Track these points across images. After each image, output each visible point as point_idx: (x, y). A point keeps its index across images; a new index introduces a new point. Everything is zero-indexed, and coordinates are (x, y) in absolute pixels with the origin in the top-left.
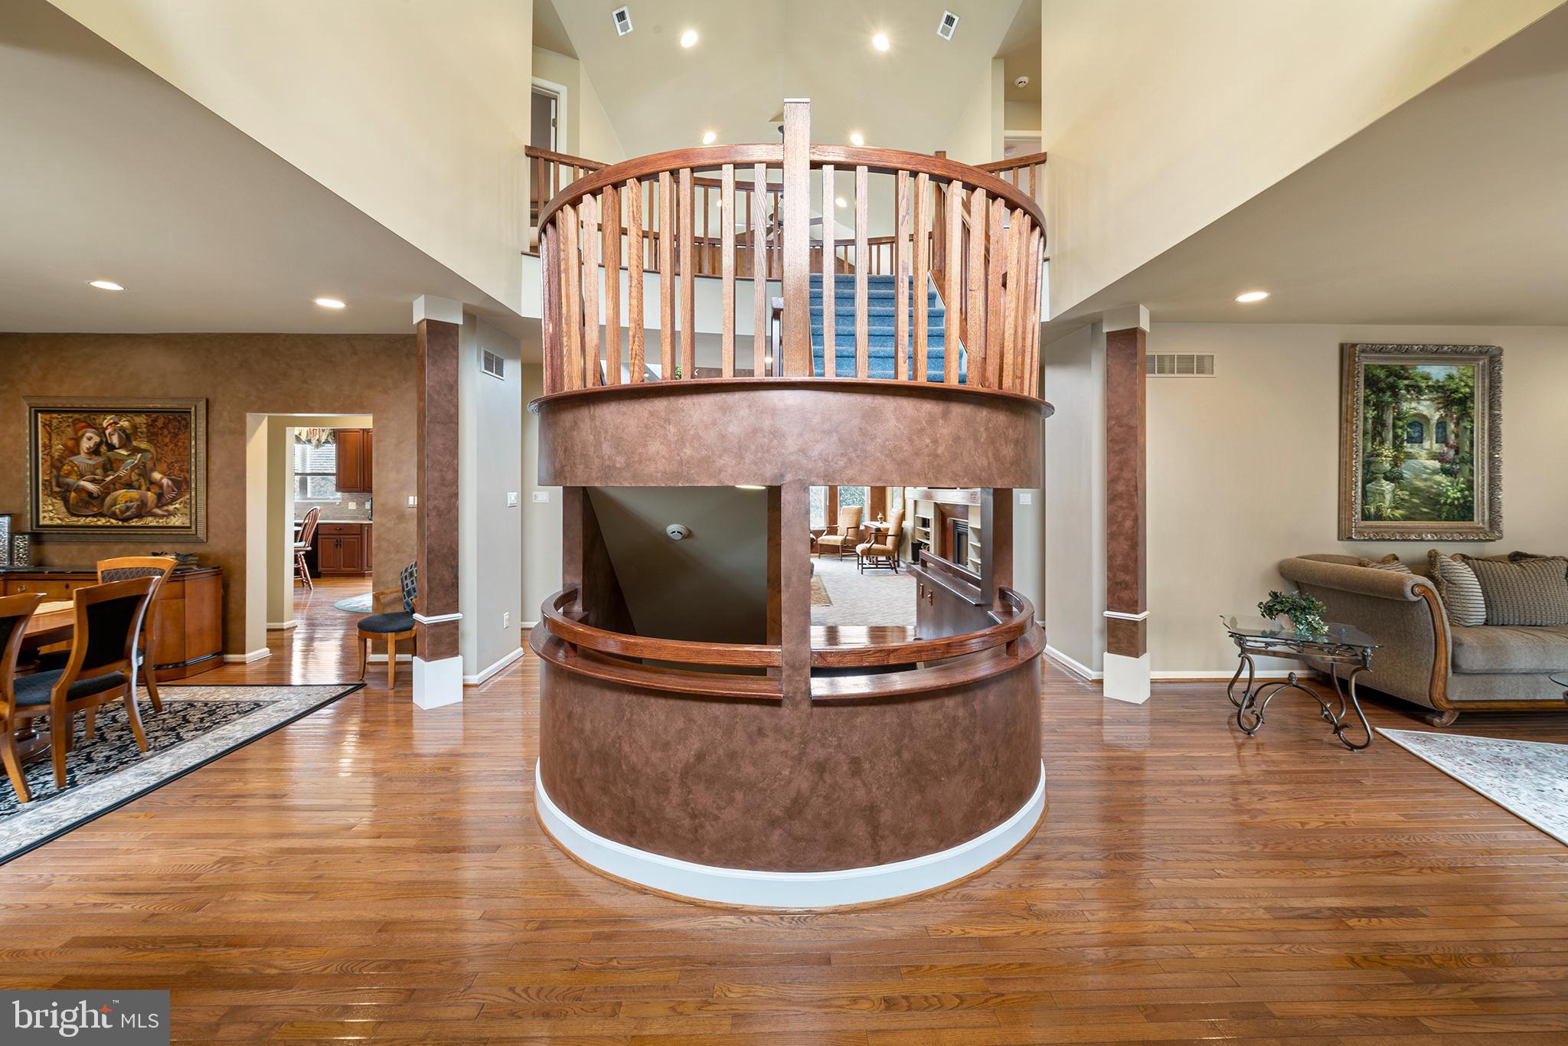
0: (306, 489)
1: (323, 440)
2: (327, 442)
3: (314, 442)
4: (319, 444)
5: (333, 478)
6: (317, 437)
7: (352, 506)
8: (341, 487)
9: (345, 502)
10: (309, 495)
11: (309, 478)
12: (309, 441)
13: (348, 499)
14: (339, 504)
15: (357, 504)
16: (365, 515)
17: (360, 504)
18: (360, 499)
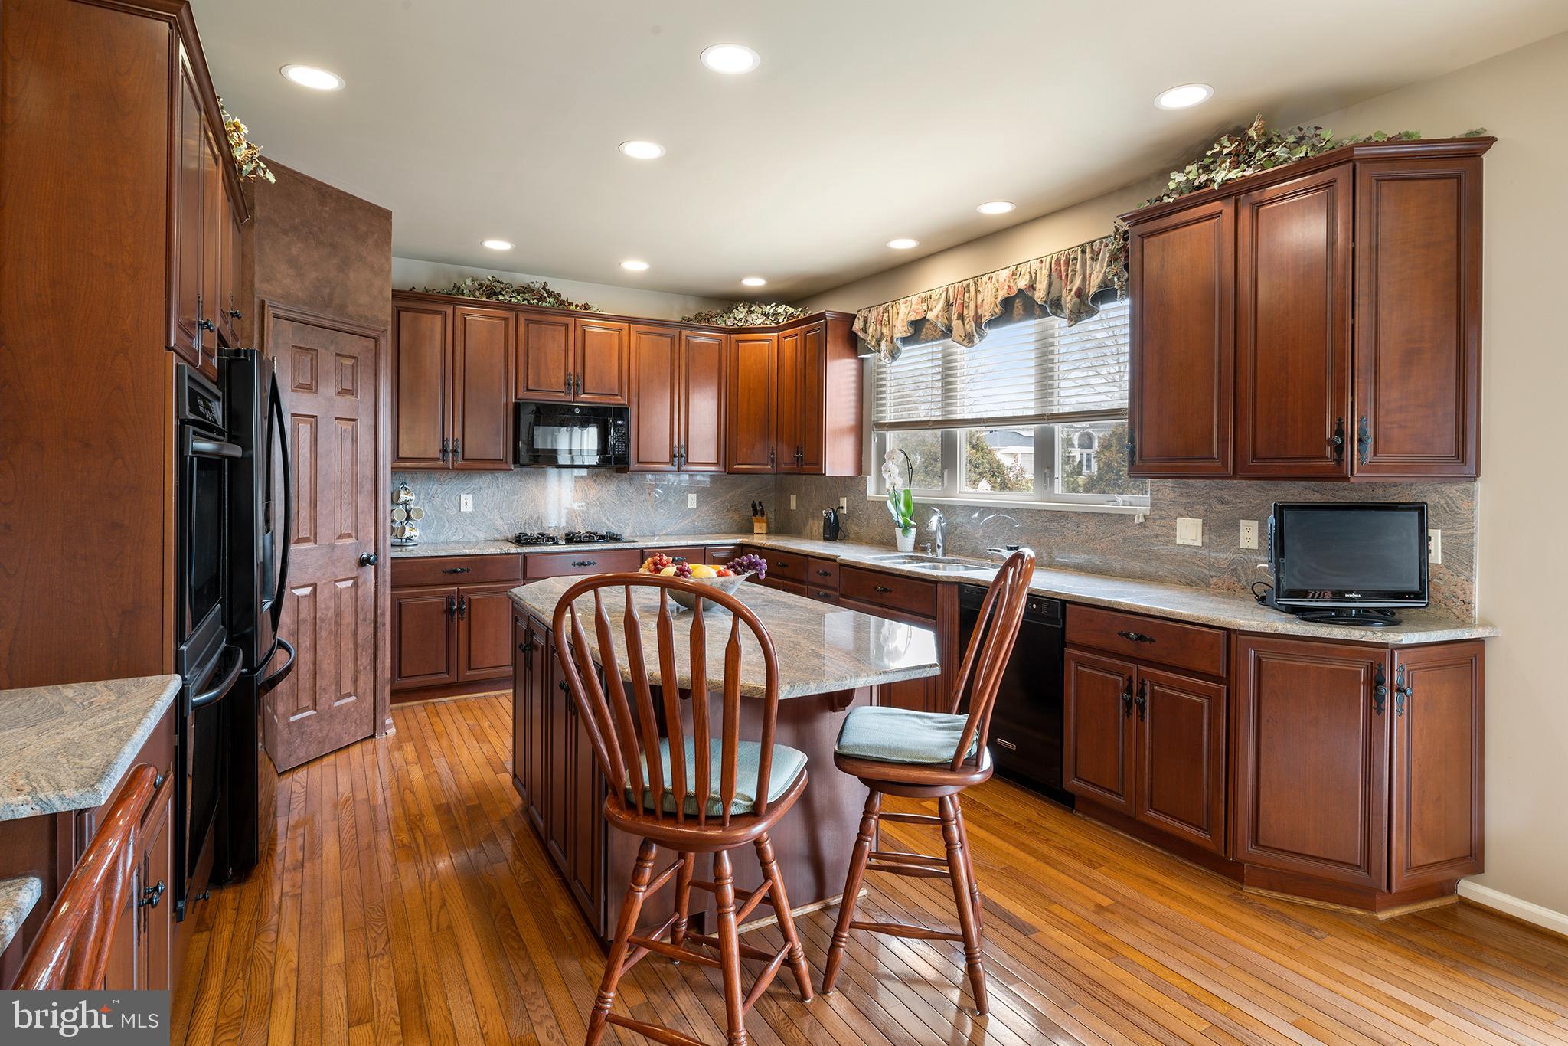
0: (1052, 465)
1: (1095, 284)
2: (1105, 293)
3: (1069, 302)
4: (1083, 307)
6: (1077, 282)
7: (1189, 532)
8: (1146, 460)
9: (1162, 517)
10: (1059, 486)
11: (1060, 430)
12: (1057, 305)
13: (1174, 502)
14: (1142, 520)
15: (1208, 527)
16: (1238, 577)
17: (1220, 528)
18: (1219, 507)
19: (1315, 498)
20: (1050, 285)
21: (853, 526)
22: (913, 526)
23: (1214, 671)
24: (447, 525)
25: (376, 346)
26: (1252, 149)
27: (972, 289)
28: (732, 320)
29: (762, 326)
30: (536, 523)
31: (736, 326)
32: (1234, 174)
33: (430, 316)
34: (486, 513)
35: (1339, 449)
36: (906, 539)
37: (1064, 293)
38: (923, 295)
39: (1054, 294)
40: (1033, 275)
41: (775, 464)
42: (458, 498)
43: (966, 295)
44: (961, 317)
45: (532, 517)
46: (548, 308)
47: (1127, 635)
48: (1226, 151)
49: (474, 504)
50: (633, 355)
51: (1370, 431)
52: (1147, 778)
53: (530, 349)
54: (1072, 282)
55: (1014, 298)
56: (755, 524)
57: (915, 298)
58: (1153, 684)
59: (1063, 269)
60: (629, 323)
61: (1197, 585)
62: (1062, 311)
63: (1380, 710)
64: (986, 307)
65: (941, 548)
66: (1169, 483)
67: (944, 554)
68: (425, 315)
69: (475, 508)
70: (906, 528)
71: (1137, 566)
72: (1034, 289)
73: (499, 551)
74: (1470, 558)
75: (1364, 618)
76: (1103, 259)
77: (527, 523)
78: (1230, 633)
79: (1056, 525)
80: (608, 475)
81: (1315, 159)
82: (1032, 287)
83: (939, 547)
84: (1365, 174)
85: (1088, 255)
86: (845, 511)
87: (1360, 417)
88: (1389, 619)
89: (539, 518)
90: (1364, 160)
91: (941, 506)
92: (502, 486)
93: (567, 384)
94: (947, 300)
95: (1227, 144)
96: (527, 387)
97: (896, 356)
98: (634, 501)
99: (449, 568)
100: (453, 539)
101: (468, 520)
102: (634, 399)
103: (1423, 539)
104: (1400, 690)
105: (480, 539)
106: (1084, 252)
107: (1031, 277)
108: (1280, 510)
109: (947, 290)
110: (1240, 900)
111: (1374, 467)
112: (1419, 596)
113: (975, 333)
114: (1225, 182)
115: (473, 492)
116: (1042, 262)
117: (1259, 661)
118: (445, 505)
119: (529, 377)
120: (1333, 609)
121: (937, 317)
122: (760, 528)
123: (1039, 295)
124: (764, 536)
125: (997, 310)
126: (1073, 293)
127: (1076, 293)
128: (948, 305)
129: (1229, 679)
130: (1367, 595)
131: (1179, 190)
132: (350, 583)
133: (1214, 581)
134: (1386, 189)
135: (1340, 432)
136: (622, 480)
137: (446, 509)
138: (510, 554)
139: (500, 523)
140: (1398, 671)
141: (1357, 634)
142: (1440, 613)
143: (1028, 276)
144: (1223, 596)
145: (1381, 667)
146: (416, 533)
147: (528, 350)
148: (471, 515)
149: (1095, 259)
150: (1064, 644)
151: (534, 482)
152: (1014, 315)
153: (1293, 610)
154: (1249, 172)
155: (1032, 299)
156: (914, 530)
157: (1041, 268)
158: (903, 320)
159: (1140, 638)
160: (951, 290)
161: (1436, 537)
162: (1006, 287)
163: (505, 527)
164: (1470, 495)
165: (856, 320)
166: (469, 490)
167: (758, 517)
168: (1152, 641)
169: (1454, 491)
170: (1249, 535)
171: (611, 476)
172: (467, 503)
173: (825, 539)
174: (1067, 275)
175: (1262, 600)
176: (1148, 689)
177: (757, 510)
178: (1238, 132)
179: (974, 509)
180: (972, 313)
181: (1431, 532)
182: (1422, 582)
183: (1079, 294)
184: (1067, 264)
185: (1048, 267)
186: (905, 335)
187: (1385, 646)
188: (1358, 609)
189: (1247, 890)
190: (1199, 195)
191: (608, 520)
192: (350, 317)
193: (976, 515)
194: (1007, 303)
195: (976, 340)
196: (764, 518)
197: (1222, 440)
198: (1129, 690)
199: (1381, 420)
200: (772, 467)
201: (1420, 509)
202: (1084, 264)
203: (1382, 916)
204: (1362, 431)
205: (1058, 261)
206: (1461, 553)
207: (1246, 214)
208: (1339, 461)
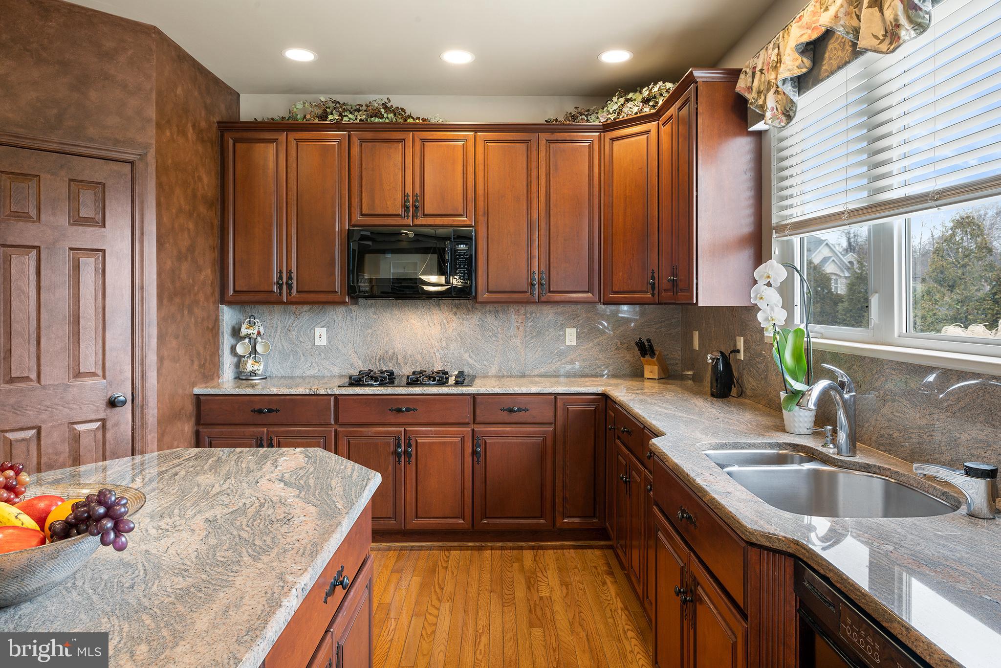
21: (750, 379)
24: (303, 359)
25: (132, 171)
28: (605, 114)
29: (639, 115)
30: (391, 359)
31: (609, 121)
33: (262, 145)
34: (340, 347)
41: (656, 292)
42: (313, 331)
45: (387, 352)
46: (387, 124)
49: (328, 338)
50: (480, 168)
53: (363, 171)
56: (646, 367)
60: (476, 132)
68: (258, 145)
69: (330, 342)
73: (308, 392)
77: (382, 359)
80: (469, 307)
86: (741, 356)
89: (394, 353)
92: (356, 319)
93: (406, 208)
96: (361, 212)
97: (791, 113)
98: (500, 336)
99: (257, 407)
100: (308, 373)
101: (323, 355)
102: (482, 219)
105: (335, 374)
115: (328, 326)
118: (301, 339)
119: (363, 201)
122: (651, 372)
124: (656, 381)
132: (95, 425)
136: (485, 312)
137: (301, 342)
138: (319, 395)
139: (354, 359)
146: (260, 368)
147: (361, 172)
148: (326, 350)
151: (388, 315)
158: (795, 48)
163: (360, 362)
165: (742, 76)
166: (323, 323)
167: (648, 357)
171: (473, 307)
172: (321, 337)
173: (713, 395)
177: (645, 349)
186: (798, 72)
191: (471, 357)
192: (91, 140)
196: (655, 359)
200: (653, 295)
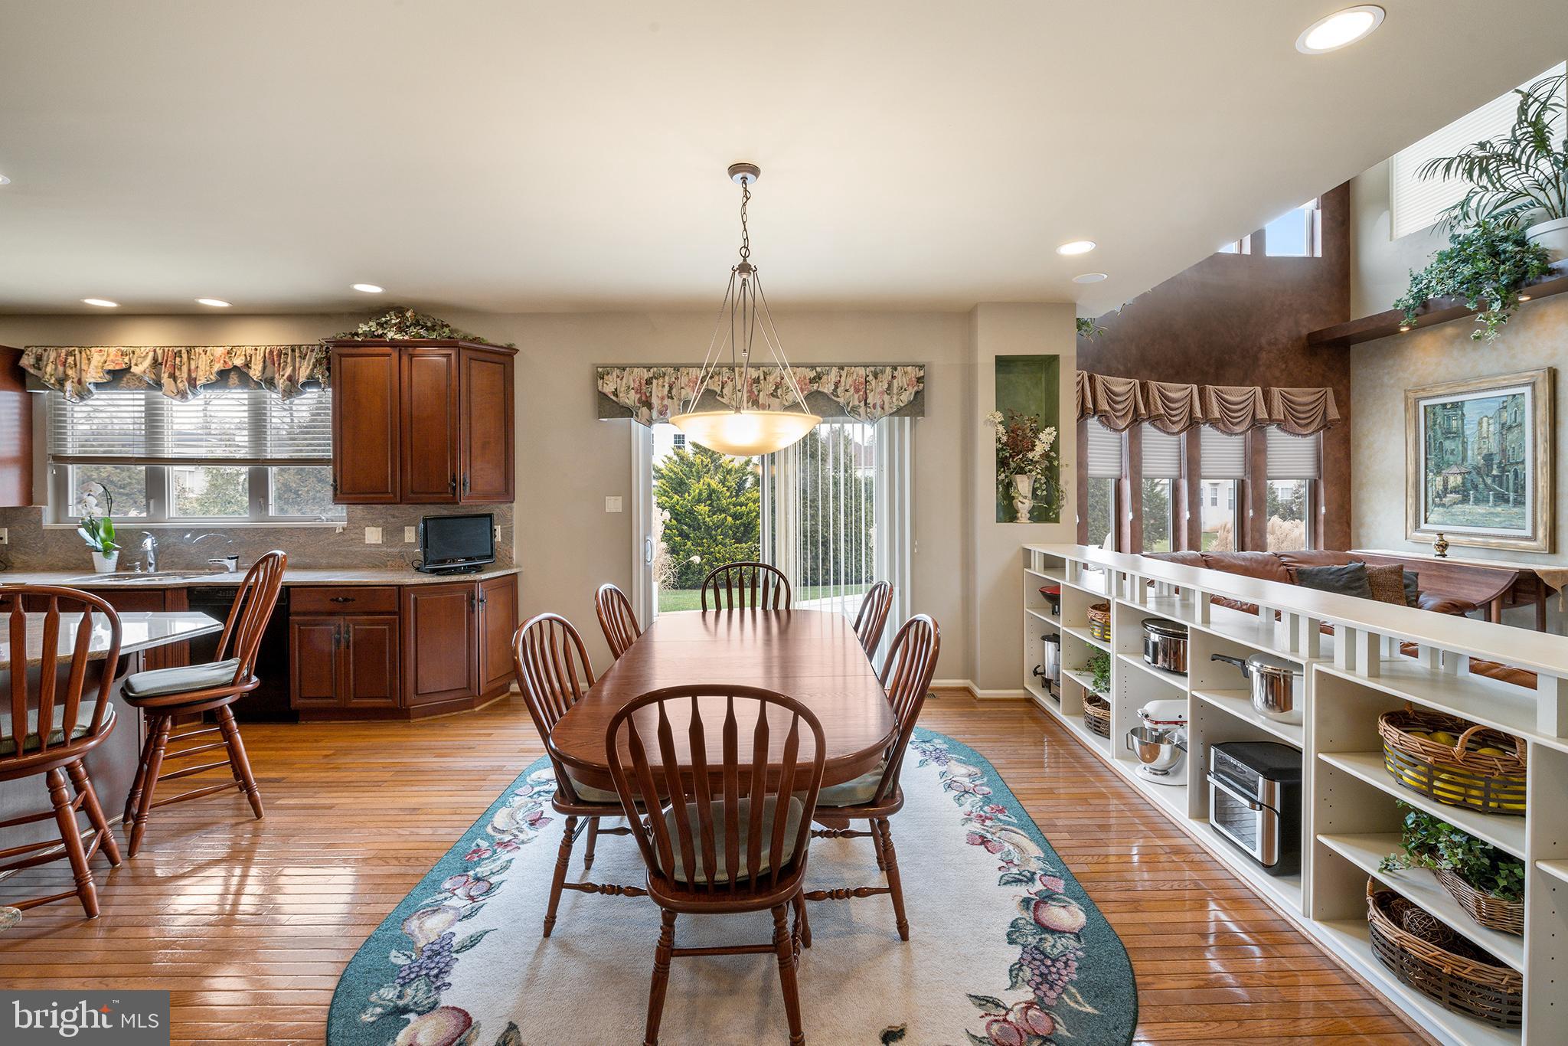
0: (266, 497)
1: (303, 375)
2: (311, 382)
3: (281, 383)
4: (293, 388)
5: (328, 471)
6: (289, 371)
7: (373, 535)
8: (344, 492)
9: (355, 527)
10: (272, 511)
11: (273, 470)
12: (270, 383)
13: (363, 518)
14: (341, 530)
15: (385, 532)
16: (404, 558)
17: (393, 533)
18: (392, 520)
19: (445, 513)
20: (264, 368)
21: (20, 556)
22: (116, 549)
23: (391, 609)
26: (408, 324)
27: (185, 356)
32: (398, 337)
35: (454, 489)
36: (107, 561)
37: (277, 376)
38: (124, 349)
39: (268, 374)
40: (249, 358)
43: (178, 359)
44: (173, 376)
47: (337, 600)
48: (393, 322)
51: (468, 480)
52: (352, 683)
54: (284, 369)
55: (229, 371)
57: (112, 350)
58: (354, 625)
59: (275, 359)
61: (379, 567)
62: (275, 388)
63: (473, 612)
64: (200, 373)
65: (153, 566)
66: (360, 507)
67: (156, 570)
70: (107, 552)
71: (338, 560)
72: (250, 368)
74: (512, 538)
75: (468, 570)
76: (309, 360)
78: (400, 587)
79: (272, 538)
81: (440, 341)
82: (247, 365)
83: (150, 564)
84: (464, 354)
85: (297, 354)
86: (6, 541)
87: (463, 473)
88: (479, 569)
90: (464, 348)
91: (151, 530)
94: (155, 360)
95: (394, 317)
97: (87, 397)
103: (492, 531)
104: (482, 601)
106: (293, 351)
107: (246, 358)
108: (425, 521)
109: (155, 351)
110: (409, 727)
111: (469, 498)
112: (491, 556)
113: (188, 391)
114: (392, 339)
116: (256, 349)
117: (416, 599)
120: (452, 568)
121: (145, 372)
123: (255, 372)
125: (212, 377)
126: (285, 377)
127: (287, 378)
128: (156, 364)
129: (400, 612)
130: (468, 559)
131: (365, 334)
133: (389, 563)
134: (474, 364)
135: (454, 480)
140: (480, 592)
141: (463, 578)
142: (501, 564)
143: (244, 358)
144: (395, 570)
145: (473, 592)
149: (303, 357)
150: (289, 615)
152: (230, 383)
153: (433, 571)
154: (406, 338)
155: (247, 375)
156: (116, 553)
157: (256, 354)
158: (97, 367)
159: (346, 600)
160: (159, 352)
161: (498, 528)
162: (222, 362)
164: (511, 509)
165: (25, 356)
168: (353, 600)
169: (504, 507)
170: (410, 535)
174: (279, 364)
175: (417, 569)
176: (351, 629)
178: (400, 310)
179: (188, 530)
180: (185, 375)
181: (495, 527)
182: (492, 551)
183: (290, 379)
184: (279, 356)
185: (262, 355)
186: (99, 380)
187: (475, 581)
188: (464, 567)
189: (412, 721)
190: (376, 341)
193: (188, 536)
194: (223, 374)
195: (190, 396)
197: (394, 482)
198: (339, 633)
199: (473, 475)
201: (490, 516)
202: (294, 359)
203: (477, 709)
204: (465, 480)
205: (271, 352)
206: (508, 535)
207: (405, 359)
208: (454, 494)
